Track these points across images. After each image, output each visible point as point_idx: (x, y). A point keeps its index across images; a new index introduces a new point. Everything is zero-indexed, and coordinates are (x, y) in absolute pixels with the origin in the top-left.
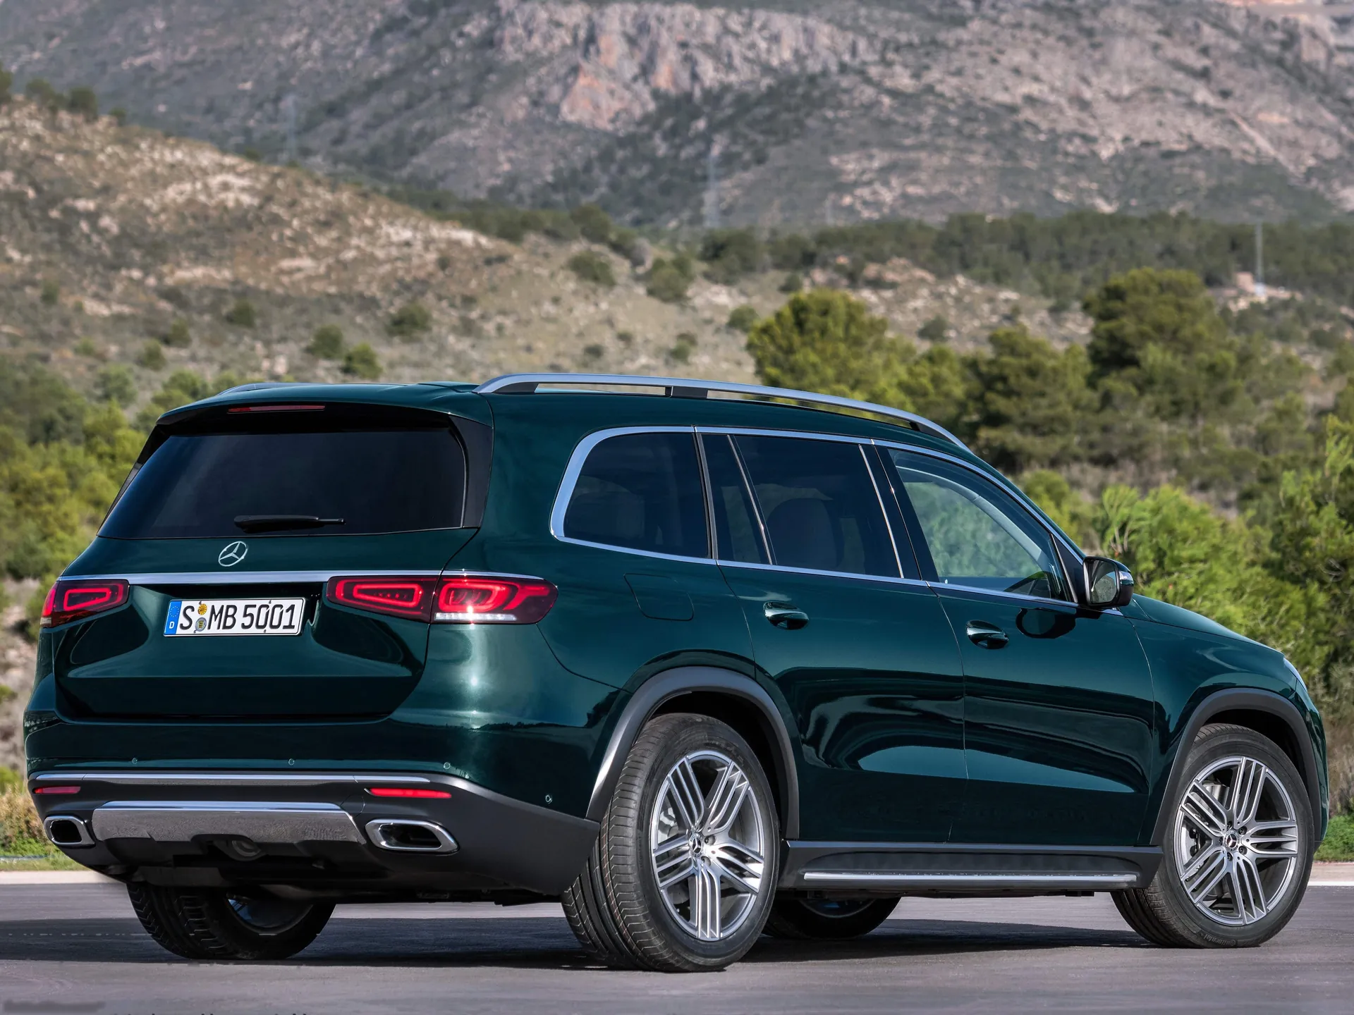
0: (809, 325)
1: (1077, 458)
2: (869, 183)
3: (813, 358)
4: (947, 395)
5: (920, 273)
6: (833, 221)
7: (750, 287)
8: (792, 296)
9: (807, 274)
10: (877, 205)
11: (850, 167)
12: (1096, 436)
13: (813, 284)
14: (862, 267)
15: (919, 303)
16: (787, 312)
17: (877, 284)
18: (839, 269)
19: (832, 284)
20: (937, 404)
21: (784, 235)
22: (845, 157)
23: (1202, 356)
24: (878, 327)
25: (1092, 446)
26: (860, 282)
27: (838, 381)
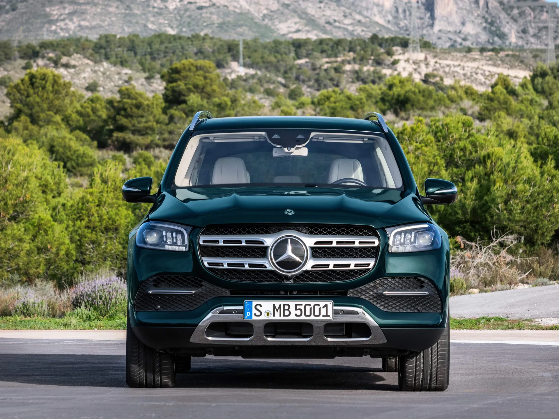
0: (37, 84)
1: (158, 146)
2: (63, 20)
3: (38, 99)
4: (100, 117)
5: (87, 61)
6: (47, 37)
7: (9, 67)
8: (28, 71)
9: (35, 61)
10: (67, 30)
11: (55, 12)
12: (166, 135)
13: (38, 65)
14: (60, 58)
15: (86, 75)
16: (27, 78)
17: (66, 66)
18: (50, 59)
19: (46, 66)
20: (94, 121)
21: (25, 43)
22: (53, 8)
23: (216, 100)
24: (67, 85)
25: (164, 140)
26: (59, 65)
27: (49, 110)
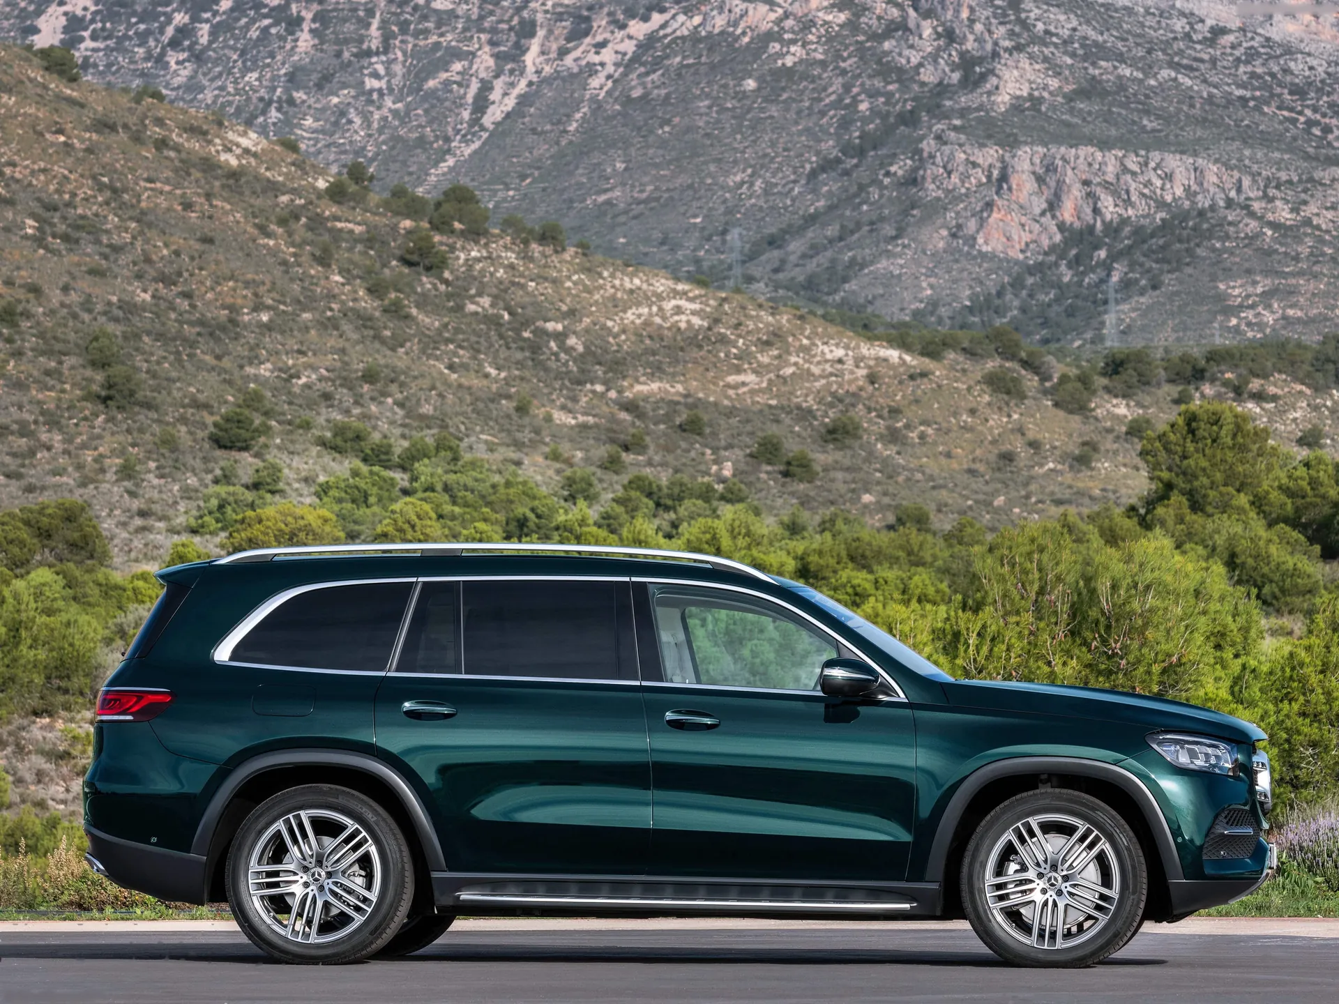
0: (1200, 433)
2: (1252, 307)
3: (1204, 463)
4: (1324, 497)
5: (1299, 387)
6: (1220, 341)
7: (1148, 400)
8: (1183, 407)
9: (1197, 389)
10: (1261, 326)
11: (1236, 292)
13: (1203, 396)
14: (1247, 383)
15: (1298, 415)
16: (1181, 421)
17: (1259, 397)
18: (1226, 383)
19: (1219, 397)
20: (1315, 505)
21: (1177, 353)
22: (1232, 284)
24: (1261, 435)
26: (1246, 396)
27: (1225, 485)
